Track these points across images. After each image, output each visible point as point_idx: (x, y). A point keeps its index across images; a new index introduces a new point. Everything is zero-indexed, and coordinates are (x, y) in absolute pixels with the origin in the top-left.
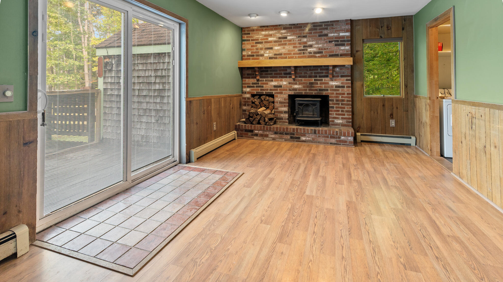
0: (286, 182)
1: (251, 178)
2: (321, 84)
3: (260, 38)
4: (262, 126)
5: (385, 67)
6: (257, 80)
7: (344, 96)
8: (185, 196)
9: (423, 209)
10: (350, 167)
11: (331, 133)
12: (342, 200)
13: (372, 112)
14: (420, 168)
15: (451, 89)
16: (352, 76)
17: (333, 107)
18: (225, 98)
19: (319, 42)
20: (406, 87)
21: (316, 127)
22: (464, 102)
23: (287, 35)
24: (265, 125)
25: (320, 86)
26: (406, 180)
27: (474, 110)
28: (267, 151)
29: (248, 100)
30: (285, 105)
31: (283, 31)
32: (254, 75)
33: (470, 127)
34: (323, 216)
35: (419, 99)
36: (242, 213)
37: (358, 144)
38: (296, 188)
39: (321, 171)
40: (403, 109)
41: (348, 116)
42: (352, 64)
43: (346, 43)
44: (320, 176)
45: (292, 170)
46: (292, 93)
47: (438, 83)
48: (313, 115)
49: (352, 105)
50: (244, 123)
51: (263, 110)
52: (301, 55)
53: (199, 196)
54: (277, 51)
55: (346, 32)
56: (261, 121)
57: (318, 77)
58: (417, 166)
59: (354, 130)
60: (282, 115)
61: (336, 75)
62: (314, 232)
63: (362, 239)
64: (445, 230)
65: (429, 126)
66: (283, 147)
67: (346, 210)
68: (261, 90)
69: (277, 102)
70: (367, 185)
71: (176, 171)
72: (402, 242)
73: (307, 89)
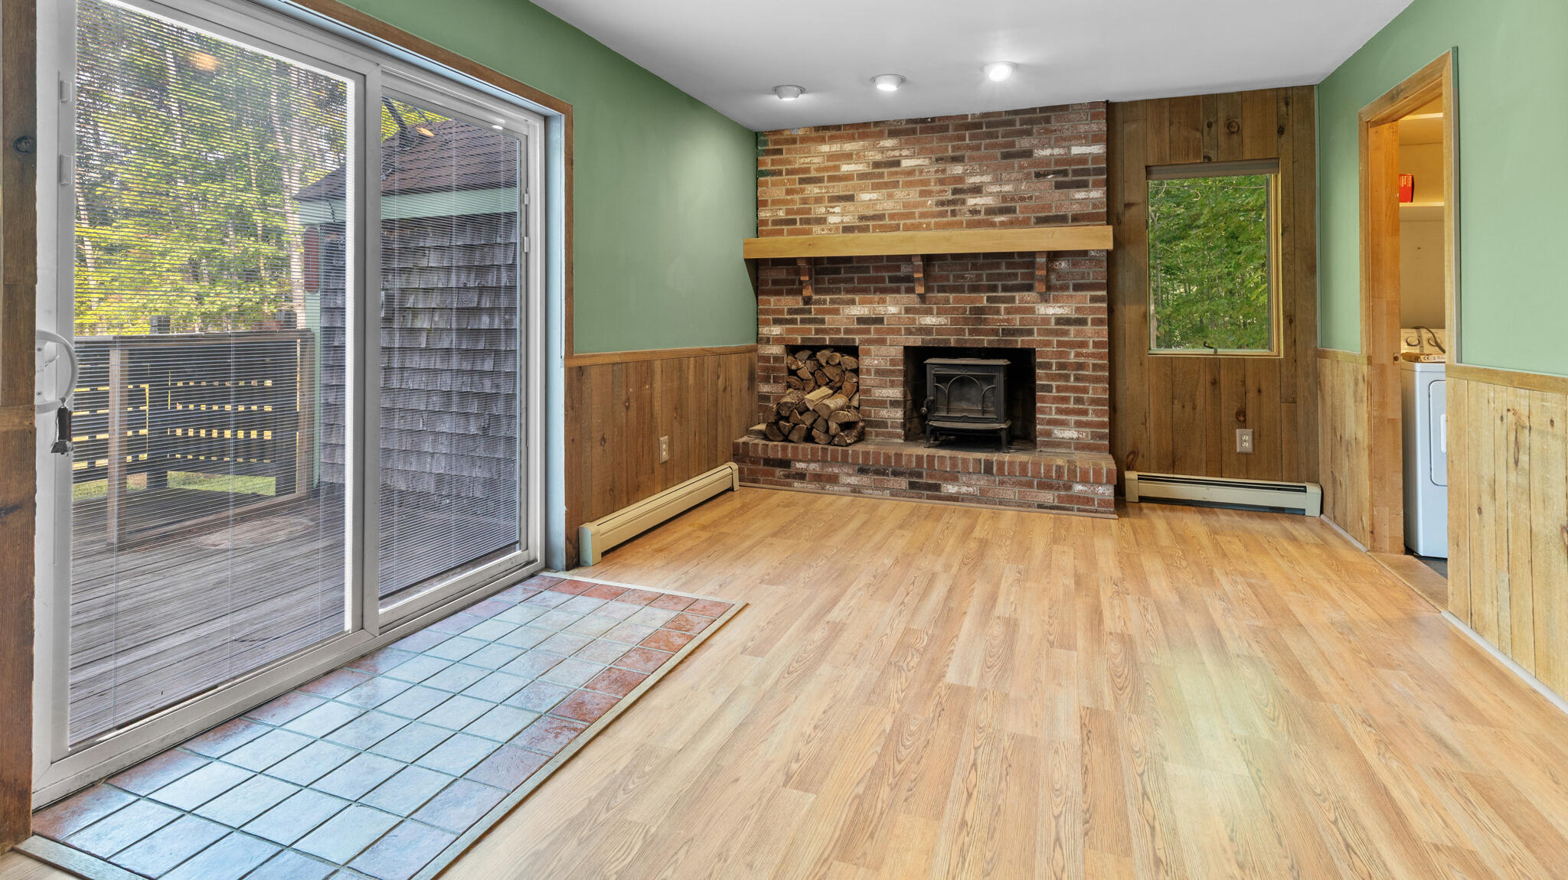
0: (884, 638)
1: (768, 623)
2: (1008, 311)
3: (815, 166)
4: (820, 446)
5: (1222, 258)
6: (803, 299)
7: (1084, 351)
8: (544, 683)
9: (1345, 744)
10: (1098, 586)
11: (1039, 472)
12: (1069, 702)
13: (1177, 405)
14: (1333, 592)
15: (1443, 327)
16: (1110, 285)
17: (1048, 388)
18: (700, 356)
19: (1004, 175)
20: (1291, 322)
21: (992, 452)
22: (1489, 375)
23: (901, 156)
24: (829, 444)
25: (1007, 320)
26: (1288, 638)
27: (1524, 402)
28: (831, 530)
29: (777, 365)
30: (894, 381)
31: (889, 143)
32: (794, 285)
33: (1511, 461)
34: (999, 763)
35: (1332, 361)
36: (723, 749)
37: (1130, 509)
38: (916, 660)
39: (1001, 599)
40: (1278, 396)
41: (1097, 416)
42: (1110, 246)
43: (1091, 179)
44: (999, 618)
45: (908, 594)
46: (916, 341)
47: (1397, 311)
48: (984, 412)
49: (1112, 381)
50: (763, 439)
51: (824, 398)
52: (944, 219)
53: (590, 685)
54: (868, 207)
55: (1092, 141)
56: (815, 432)
57: (1000, 289)
58: (1326, 586)
59: (1116, 463)
60: (884, 413)
61: (1058, 283)
62: (964, 823)
63: (1128, 852)
64: (1424, 825)
65: (1366, 453)
66: (884, 518)
67: (1079, 743)
68: (818, 331)
69: (868, 372)
70: (1153, 650)
71: (530, 594)
72: (1269, 869)
73: (964, 329)
